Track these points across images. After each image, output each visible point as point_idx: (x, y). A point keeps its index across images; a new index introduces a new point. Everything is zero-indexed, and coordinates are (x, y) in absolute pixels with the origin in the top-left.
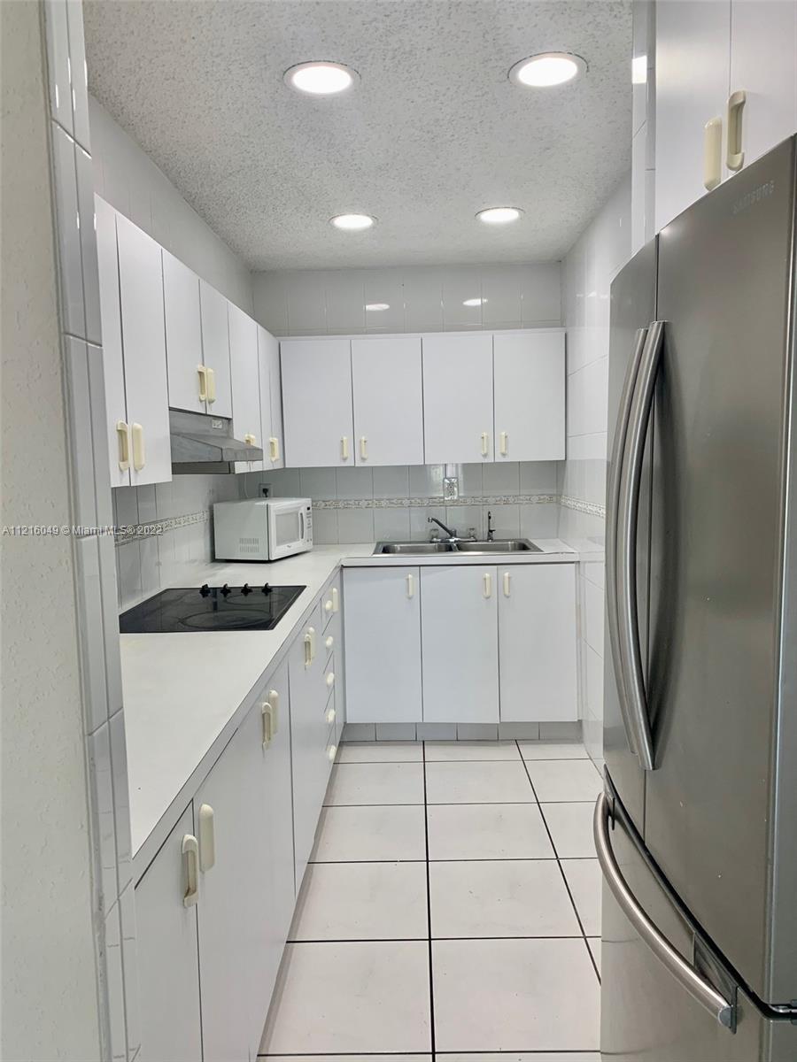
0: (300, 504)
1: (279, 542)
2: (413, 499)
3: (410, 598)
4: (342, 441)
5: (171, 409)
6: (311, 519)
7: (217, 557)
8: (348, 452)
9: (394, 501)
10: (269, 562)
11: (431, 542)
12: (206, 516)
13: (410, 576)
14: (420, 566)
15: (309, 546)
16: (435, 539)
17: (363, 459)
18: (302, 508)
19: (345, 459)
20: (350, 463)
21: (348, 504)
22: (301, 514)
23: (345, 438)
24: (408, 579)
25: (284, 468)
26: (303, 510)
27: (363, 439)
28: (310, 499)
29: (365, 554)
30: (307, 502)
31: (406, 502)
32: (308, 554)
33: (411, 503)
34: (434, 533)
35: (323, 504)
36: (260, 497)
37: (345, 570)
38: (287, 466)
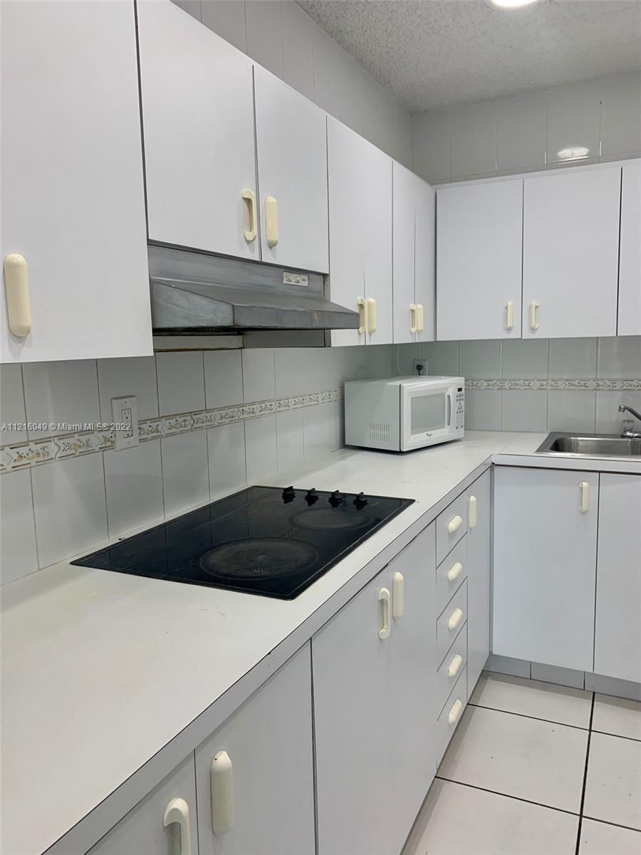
0: (447, 385)
1: (415, 429)
2: (601, 380)
3: (584, 513)
4: (507, 308)
5: (151, 243)
6: (463, 402)
7: (347, 443)
8: (513, 321)
9: (576, 383)
10: (400, 453)
11: (623, 437)
12: (335, 396)
13: (585, 484)
14: (600, 472)
15: (460, 433)
16: (628, 434)
17: (533, 330)
18: (450, 389)
19: (509, 330)
20: (515, 335)
21: (516, 384)
22: (449, 396)
23: (510, 303)
24: (582, 488)
25: (436, 341)
26: (452, 392)
27: (534, 303)
28: (463, 378)
29: (526, 449)
30: (459, 381)
31: (592, 384)
32: (458, 443)
33: (598, 385)
34: (628, 426)
35: (485, 384)
36: (413, 374)
37: (496, 469)
38: (438, 340)
